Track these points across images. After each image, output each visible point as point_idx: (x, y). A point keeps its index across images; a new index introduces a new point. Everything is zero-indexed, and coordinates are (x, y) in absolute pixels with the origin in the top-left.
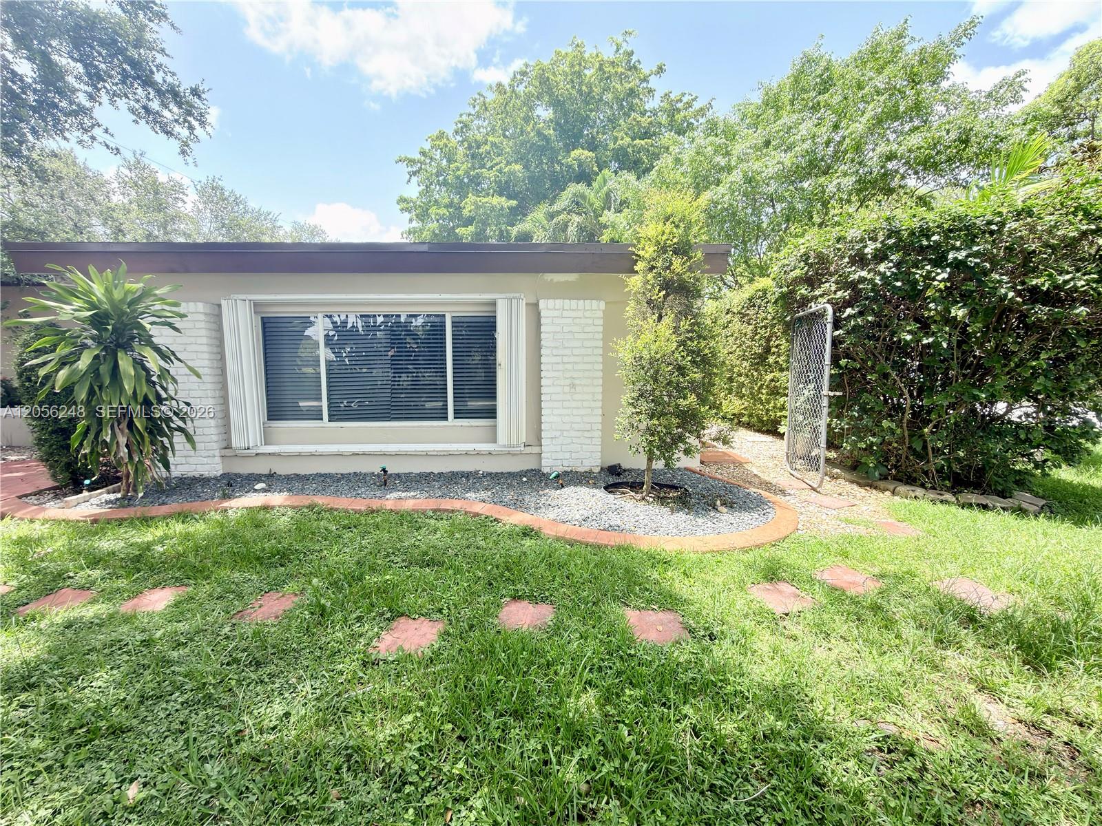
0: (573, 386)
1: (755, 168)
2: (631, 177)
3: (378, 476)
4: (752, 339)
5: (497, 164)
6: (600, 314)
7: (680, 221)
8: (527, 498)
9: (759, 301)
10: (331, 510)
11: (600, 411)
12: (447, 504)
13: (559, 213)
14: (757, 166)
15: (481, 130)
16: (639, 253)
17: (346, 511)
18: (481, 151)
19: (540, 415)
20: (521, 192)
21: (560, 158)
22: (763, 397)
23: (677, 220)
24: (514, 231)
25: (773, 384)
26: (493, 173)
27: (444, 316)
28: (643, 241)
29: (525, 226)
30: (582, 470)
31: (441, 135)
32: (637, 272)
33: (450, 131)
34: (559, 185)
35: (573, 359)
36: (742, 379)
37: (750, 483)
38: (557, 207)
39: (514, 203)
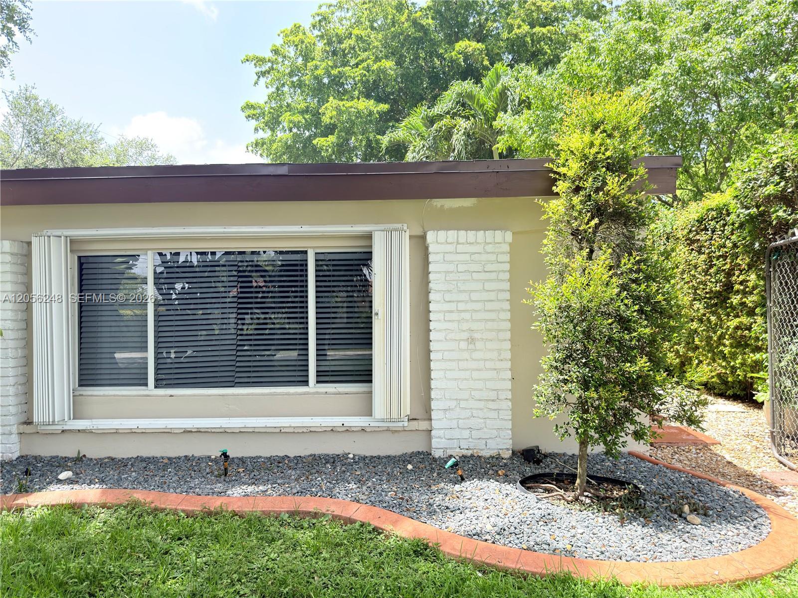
0: (471, 340)
1: (694, 56)
2: (530, 71)
3: (216, 461)
4: (706, 272)
5: (362, 61)
6: (506, 248)
7: (613, 129)
8: (415, 495)
9: (713, 223)
10: (155, 511)
11: (509, 375)
12: (309, 504)
13: (440, 117)
14: (696, 54)
15: (344, 22)
16: (559, 170)
17: (175, 513)
18: (343, 46)
19: (429, 379)
20: (393, 93)
21: (441, 51)
22: (727, 350)
23: (609, 127)
24: (385, 141)
25: (739, 333)
26: (359, 71)
27: (306, 252)
28: (563, 154)
29: (400, 133)
30: (486, 453)
31: (297, 29)
32: (557, 194)
33: (306, 25)
34: (439, 84)
35: (470, 306)
36: (695, 325)
37: (723, 475)
38: (437, 110)
39: (384, 107)
